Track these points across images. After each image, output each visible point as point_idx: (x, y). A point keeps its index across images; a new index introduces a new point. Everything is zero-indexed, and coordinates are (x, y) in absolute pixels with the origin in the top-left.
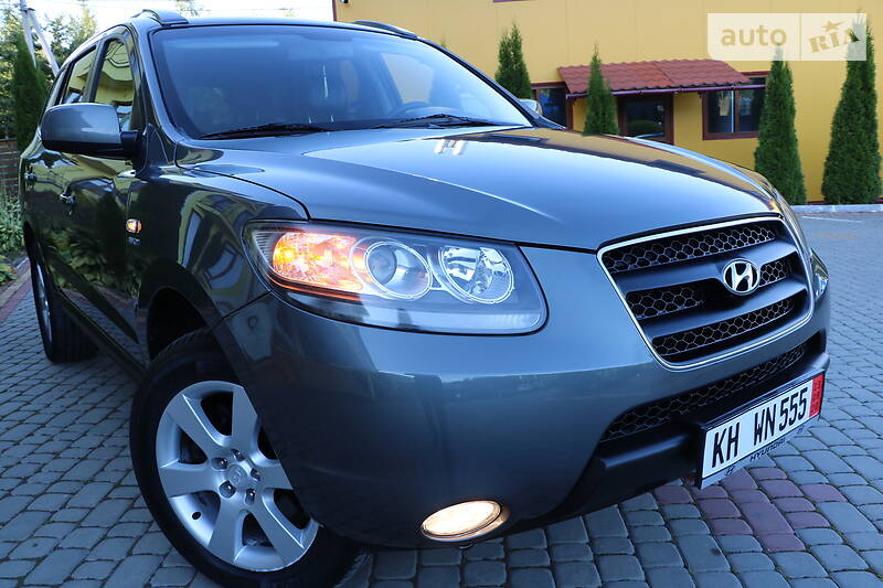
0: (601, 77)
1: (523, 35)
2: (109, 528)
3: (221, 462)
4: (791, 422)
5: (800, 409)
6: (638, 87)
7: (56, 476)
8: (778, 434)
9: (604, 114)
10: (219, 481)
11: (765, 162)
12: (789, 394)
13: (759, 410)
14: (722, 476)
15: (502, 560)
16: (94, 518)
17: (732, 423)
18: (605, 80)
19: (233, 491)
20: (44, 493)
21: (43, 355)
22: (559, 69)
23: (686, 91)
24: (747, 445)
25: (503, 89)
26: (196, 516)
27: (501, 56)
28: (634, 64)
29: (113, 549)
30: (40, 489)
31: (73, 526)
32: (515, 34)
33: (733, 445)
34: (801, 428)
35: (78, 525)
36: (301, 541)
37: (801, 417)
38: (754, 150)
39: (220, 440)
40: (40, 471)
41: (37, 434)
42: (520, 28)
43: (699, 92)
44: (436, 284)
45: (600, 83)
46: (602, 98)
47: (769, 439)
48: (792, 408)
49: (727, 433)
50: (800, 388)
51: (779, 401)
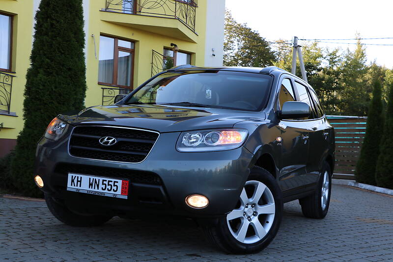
4: (109, 190)
5: (114, 188)
8: (100, 190)
12: (108, 179)
13: (92, 177)
17: (80, 176)
33: (79, 183)
37: (114, 191)
47: (96, 190)
48: (109, 185)
49: (76, 177)
50: (113, 180)
51: (101, 179)
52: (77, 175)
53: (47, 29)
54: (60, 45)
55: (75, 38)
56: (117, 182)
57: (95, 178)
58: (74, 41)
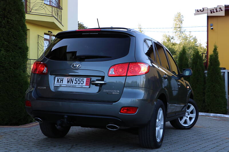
53: (5, 24)
54: (14, 34)
55: (22, 29)
58: (21, 31)
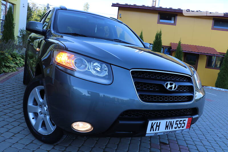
0: (180, 47)
1: (162, 32)
2: (17, 119)
3: (41, 106)
4: (179, 128)
5: (183, 125)
6: (190, 51)
7: (12, 106)
8: (174, 129)
9: (179, 56)
10: (39, 111)
11: (220, 76)
12: (179, 120)
13: (168, 121)
14: (153, 135)
15: (103, 149)
16: (15, 117)
17: (158, 121)
18: (181, 47)
19: (42, 114)
20: (7, 109)
21: (22, 82)
22: (171, 43)
23: (203, 54)
24: (162, 129)
25: (140, 39)
26: (33, 118)
27: (156, 37)
28: (190, 45)
29: (16, 124)
30: (7, 108)
31: (9, 117)
32: (161, 32)
33: (158, 127)
34: (182, 130)
35: (11, 117)
36: (53, 129)
37: (183, 127)
38: (218, 73)
39: (41, 100)
40: (9, 104)
41: (12, 97)
42: (162, 31)
43: (207, 55)
44: (88, 69)
45: (180, 48)
46: (180, 52)
47: (171, 130)
48: (180, 124)
49: (156, 124)
50: (183, 119)
51: (175, 120)
52: (156, 121)
56: (185, 120)
57: (170, 120)
